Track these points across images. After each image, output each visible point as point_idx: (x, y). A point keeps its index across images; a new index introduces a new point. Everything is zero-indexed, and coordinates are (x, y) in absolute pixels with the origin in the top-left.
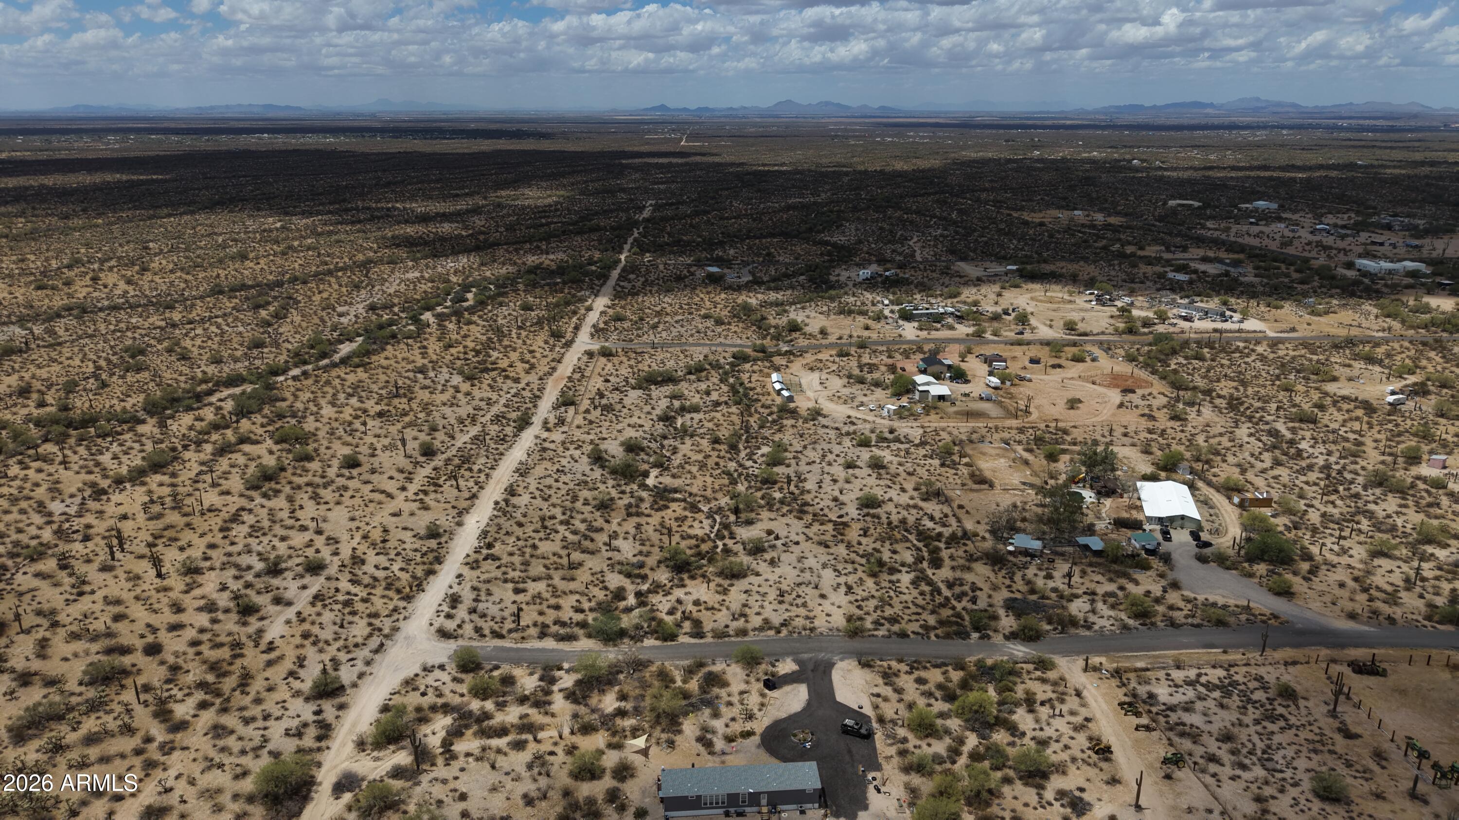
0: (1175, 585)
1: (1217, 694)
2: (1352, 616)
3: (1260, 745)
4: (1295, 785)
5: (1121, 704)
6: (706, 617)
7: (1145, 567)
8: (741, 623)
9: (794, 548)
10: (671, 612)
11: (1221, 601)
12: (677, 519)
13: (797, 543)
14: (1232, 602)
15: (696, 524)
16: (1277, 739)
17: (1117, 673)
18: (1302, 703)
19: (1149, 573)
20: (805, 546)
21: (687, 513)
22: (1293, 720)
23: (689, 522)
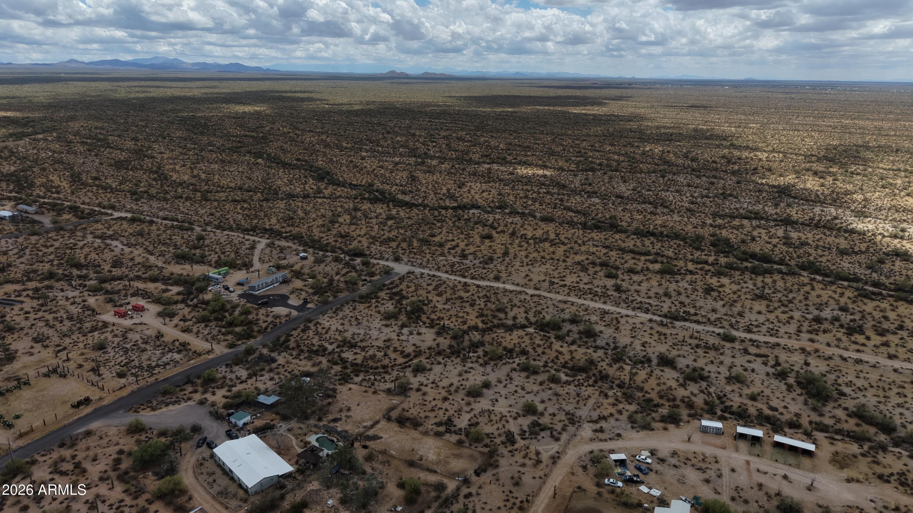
0: (202, 403)
1: (154, 364)
2: (89, 433)
3: (130, 353)
4: (114, 348)
5: (188, 344)
7: (226, 406)
11: (171, 407)
14: (164, 409)
16: (123, 358)
17: (200, 355)
18: (115, 374)
19: (221, 404)
22: (118, 367)
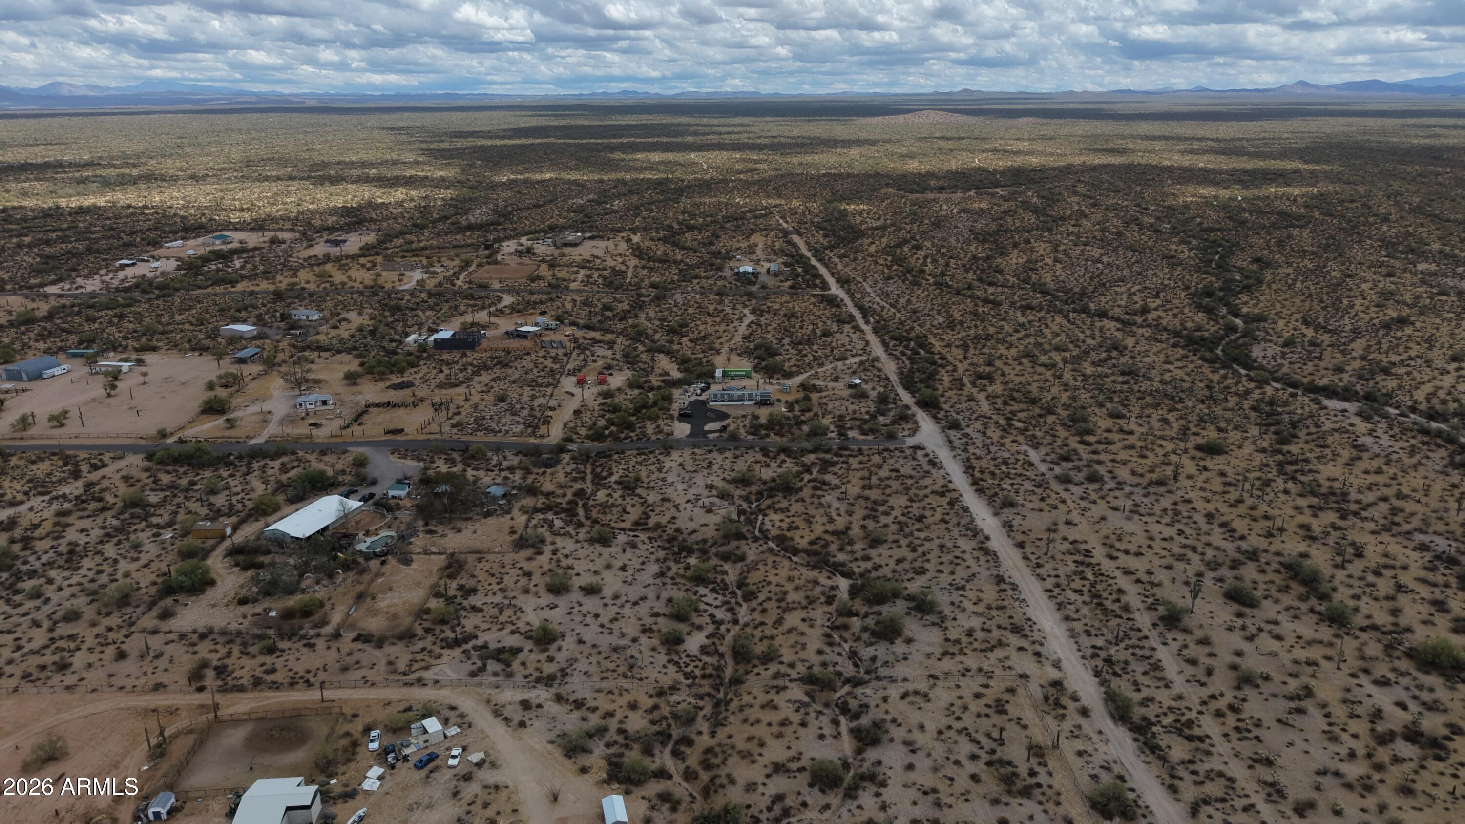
6: (759, 456)
8: (738, 453)
9: (692, 498)
10: (784, 461)
12: (797, 528)
13: (688, 501)
15: (778, 524)
20: (681, 500)
21: (789, 534)
23: (785, 525)
